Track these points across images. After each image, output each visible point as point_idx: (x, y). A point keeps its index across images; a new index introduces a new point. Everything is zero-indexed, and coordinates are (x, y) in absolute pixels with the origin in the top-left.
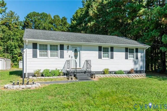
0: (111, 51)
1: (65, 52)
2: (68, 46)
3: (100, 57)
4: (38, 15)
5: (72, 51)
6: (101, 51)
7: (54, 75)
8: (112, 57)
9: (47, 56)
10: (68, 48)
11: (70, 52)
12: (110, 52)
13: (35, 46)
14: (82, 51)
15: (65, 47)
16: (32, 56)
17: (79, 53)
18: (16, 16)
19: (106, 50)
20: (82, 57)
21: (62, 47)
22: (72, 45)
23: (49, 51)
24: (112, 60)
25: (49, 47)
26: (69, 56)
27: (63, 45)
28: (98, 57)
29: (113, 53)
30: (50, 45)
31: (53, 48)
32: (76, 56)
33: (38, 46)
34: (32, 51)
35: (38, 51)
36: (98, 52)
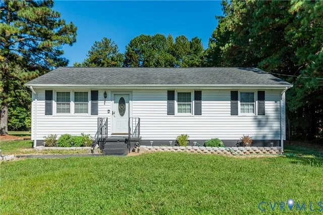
0: (196, 99)
1: (100, 103)
2: (105, 94)
3: (171, 112)
4: (148, 39)
5: (113, 101)
6: (173, 99)
7: (73, 144)
8: (198, 112)
9: (68, 111)
10: (105, 97)
11: (109, 104)
12: (193, 101)
13: (49, 95)
14: (133, 102)
15: (101, 95)
16: (44, 112)
17: (127, 105)
18: (113, 45)
19: (184, 97)
20: (133, 112)
21: (95, 95)
22: (112, 91)
23: (72, 104)
24: (198, 117)
25: (72, 96)
26: (109, 110)
27: (98, 91)
28: (166, 112)
29: (201, 103)
30: (75, 93)
31: (80, 97)
32: (122, 112)
33: (55, 96)
34: (44, 104)
35: (54, 103)
36: (166, 102)
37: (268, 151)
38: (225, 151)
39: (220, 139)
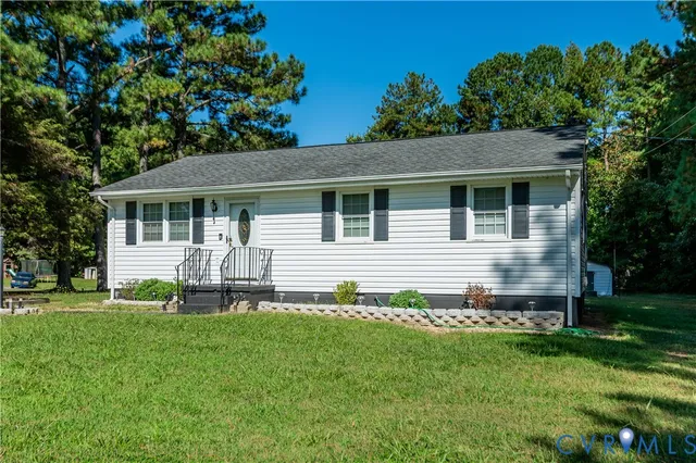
0: (376, 208)
1: (208, 221)
2: (214, 204)
3: (328, 234)
5: (228, 218)
6: (333, 210)
8: (381, 234)
9: (159, 237)
10: (215, 210)
11: (221, 223)
12: (372, 212)
13: (131, 210)
15: (208, 207)
16: (124, 240)
17: (252, 223)
19: (355, 204)
20: (261, 237)
21: (199, 208)
22: (227, 197)
23: (166, 224)
24: (381, 244)
25: (165, 210)
26: (220, 235)
27: (203, 199)
28: (320, 236)
29: (386, 216)
30: (171, 204)
31: (177, 211)
32: (244, 236)
33: (140, 211)
34: (124, 226)
35: (139, 224)
36: (320, 215)
37: (514, 320)
38: (417, 317)
39: (420, 291)
